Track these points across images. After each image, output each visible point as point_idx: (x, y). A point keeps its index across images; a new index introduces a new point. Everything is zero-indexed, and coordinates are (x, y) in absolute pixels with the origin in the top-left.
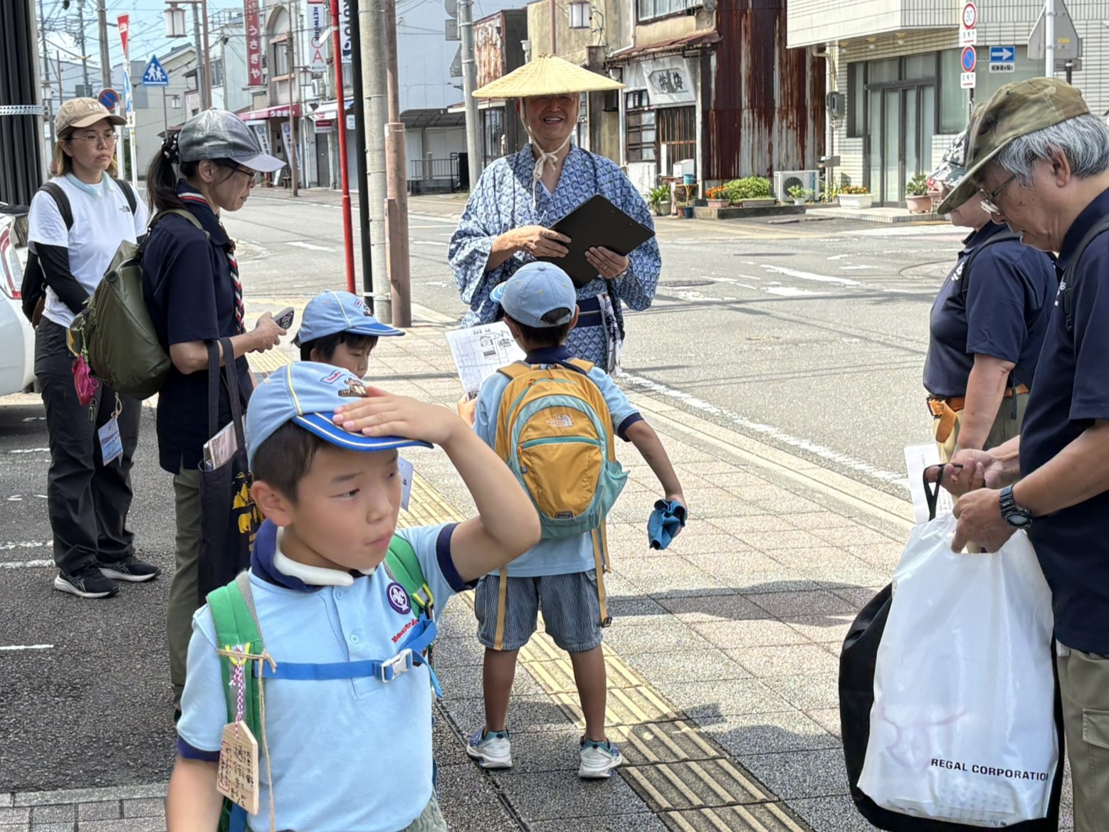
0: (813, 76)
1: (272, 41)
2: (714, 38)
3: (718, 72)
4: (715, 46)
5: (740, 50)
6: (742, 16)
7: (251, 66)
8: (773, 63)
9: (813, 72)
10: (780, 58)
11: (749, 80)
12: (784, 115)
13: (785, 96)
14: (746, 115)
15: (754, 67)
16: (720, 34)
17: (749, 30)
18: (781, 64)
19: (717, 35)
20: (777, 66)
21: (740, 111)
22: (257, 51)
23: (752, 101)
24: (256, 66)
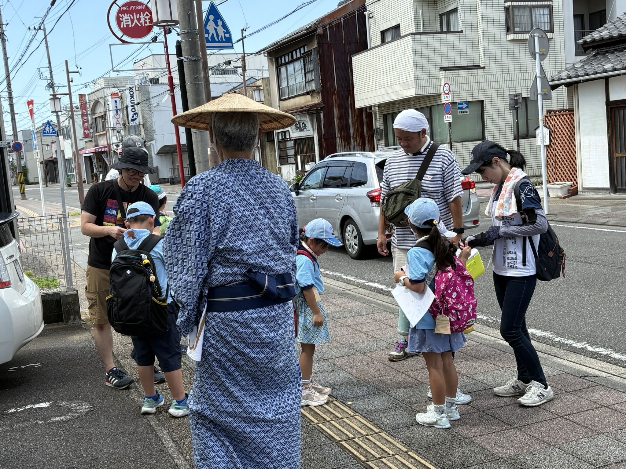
0: (367, 121)
1: (94, 117)
2: (322, 105)
3: (324, 121)
4: (322, 109)
5: (333, 110)
6: (333, 94)
7: (85, 129)
8: (349, 116)
9: (367, 119)
10: (352, 114)
11: (338, 124)
12: (355, 139)
13: (355, 131)
14: (338, 140)
15: (340, 118)
16: (324, 103)
17: (337, 100)
18: (352, 116)
19: (323, 104)
20: (350, 117)
21: (336, 138)
22: (87, 121)
23: (340, 133)
24: (87, 129)
